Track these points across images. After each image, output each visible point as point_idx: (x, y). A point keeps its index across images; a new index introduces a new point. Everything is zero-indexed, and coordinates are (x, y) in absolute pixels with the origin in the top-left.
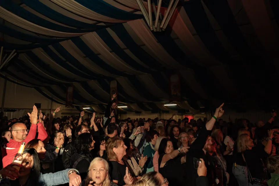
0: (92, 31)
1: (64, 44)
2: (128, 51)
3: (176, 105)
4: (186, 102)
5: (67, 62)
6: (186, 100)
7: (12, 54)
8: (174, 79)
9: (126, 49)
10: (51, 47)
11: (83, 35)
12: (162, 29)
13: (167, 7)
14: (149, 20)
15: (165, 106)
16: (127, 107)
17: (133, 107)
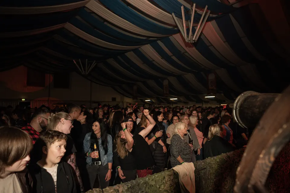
0: (147, 44)
1: (128, 54)
2: (174, 58)
3: (214, 97)
4: (222, 94)
5: (131, 68)
6: (222, 93)
7: (94, 63)
8: (211, 77)
9: (172, 56)
10: (119, 57)
11: (141, 47)
12: (194, 40)
13: (198, 23)
14: (184, 33)
15: (206, 98)
16: (177, 99)
17: (182, 99)
